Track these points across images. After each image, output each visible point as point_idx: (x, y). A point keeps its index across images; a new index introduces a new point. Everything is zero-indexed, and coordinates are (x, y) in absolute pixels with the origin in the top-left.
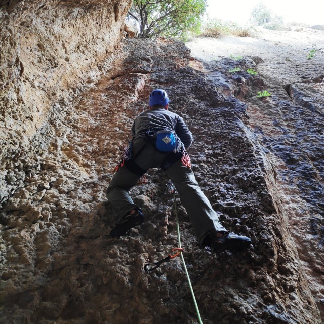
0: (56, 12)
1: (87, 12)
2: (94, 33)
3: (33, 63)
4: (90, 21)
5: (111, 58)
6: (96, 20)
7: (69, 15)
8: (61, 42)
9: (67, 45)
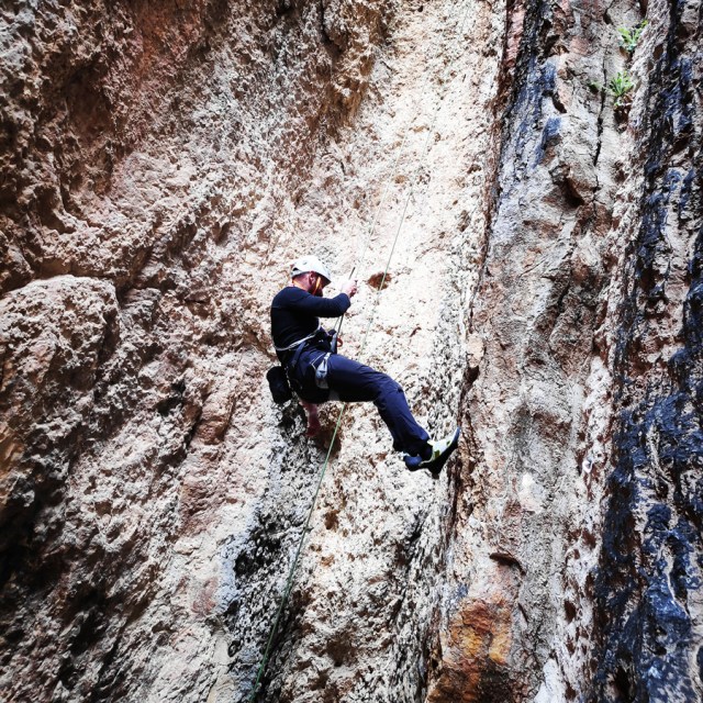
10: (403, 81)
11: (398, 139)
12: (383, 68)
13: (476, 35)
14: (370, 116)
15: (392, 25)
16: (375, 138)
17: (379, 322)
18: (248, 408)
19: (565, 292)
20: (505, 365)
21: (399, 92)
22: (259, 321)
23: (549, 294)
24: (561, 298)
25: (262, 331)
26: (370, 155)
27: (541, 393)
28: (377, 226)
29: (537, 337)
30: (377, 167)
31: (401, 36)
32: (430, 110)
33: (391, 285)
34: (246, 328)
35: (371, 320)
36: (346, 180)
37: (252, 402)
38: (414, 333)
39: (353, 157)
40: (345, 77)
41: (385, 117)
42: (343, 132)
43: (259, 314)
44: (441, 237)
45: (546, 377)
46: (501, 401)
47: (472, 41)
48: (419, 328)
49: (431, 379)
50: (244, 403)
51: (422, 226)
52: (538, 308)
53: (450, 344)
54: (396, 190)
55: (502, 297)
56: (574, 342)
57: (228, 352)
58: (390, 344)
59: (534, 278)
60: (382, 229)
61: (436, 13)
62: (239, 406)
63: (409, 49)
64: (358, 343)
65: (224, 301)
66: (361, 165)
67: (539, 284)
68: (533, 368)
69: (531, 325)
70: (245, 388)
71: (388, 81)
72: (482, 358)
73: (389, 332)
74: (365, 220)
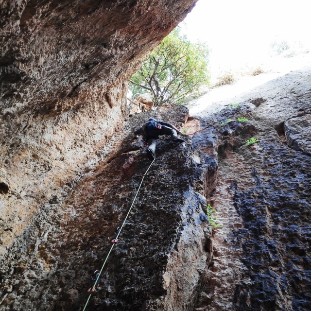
0: (43, 124)
1: (77, 112)
2: (89, 126)
3: (27, 174)
4: (82, 118)
5: (112, 142)
6: (89, 115)
7: (58, 122)
8: (54, 146)
9: (61, 147)
10: (67, 128)
11: (49, 143)
12: (66, 117)
13: (97, 144)
14: (49, 124)
15: (81, 109)
16: (43, 132)
21: (62, 130)
26: (36, 135)
28: (11, 163)
30: (32, 142)
31: (80, 116)
32: (66, 147)
33: (6, 195)
36: (21, 132)
38: (7, 230)
39: (31, 129)
40: (61, 104)
41: (51, 131)
42: (39, 117)
47: (95, 144)
48: (11, 230)
54: (30, 158)
61: (93, 124)
63: (77, 122)
66: (30, 134)
71: (64, 122)
74: (8, 154)
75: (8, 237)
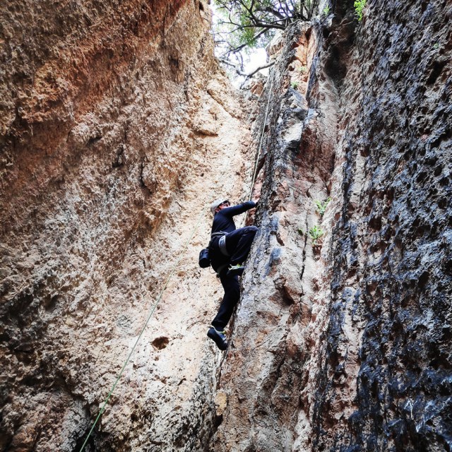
0: (160, 240)
1: (183, 188)
2: (209, 186)
3: (184, 299)
4: (194, 187)
5: (248, 171)
6: (198, 175)
7: (173, 221)
8: (190, 246)
9: (196, 241)
10: (188, 214)
11: (182, 249)
12: (177, 206)
13: (234, 194)
14: (166, 233)
15: (184, 182)
16: (167, 247)
17: (156, 373)
18: (50, 438)
19: (282, 363)
20: (241, 415)
21: (185, 221)
22: (69, 368)
23: (271, 363)
24: (279, 367)
25: (70, 376)
26: (164, 257)
27: (264, 437)
28: (163, 304)
29: (263, 394)
30: (167, 265)
31: (189, 188)
32: (203, 233)
33: (168, 346)
34: (58, 373)
35: (151, 371)
36: (145, 271)
37: (54, 433)
38: (181, 382)
39: (152, 257)
40: (152, 208)
41: (175, 235)
42: (147, 241)
43: (70, 363)
44: (205, 315)
45: (268, 425)
46: (237, 442)
47: (231, 196)
48: (185, 379)
49: (190, 419)
50: (48, 433)
51: (193, 306)
52: (264, 373)
53: (206, 392)
54: (178, 280)
55: (241, 364)
56: (287, 399)
57: (41, 391)
58: (163, 390)
59: (262, 351)
60: (166, 306)
61: (211, 178)
62: (43, 436)
63: (193, 196)
64: (140, 388)
65: (44, 352)
66: (157, 263)
67: (265, 356)
68: (259, 418)
69: (259, 386)
70: (50, 421)
71: (179, 213)
72: (225, 409)
73: (164, 381)
74: (155, 299)
75: (186, 388)
